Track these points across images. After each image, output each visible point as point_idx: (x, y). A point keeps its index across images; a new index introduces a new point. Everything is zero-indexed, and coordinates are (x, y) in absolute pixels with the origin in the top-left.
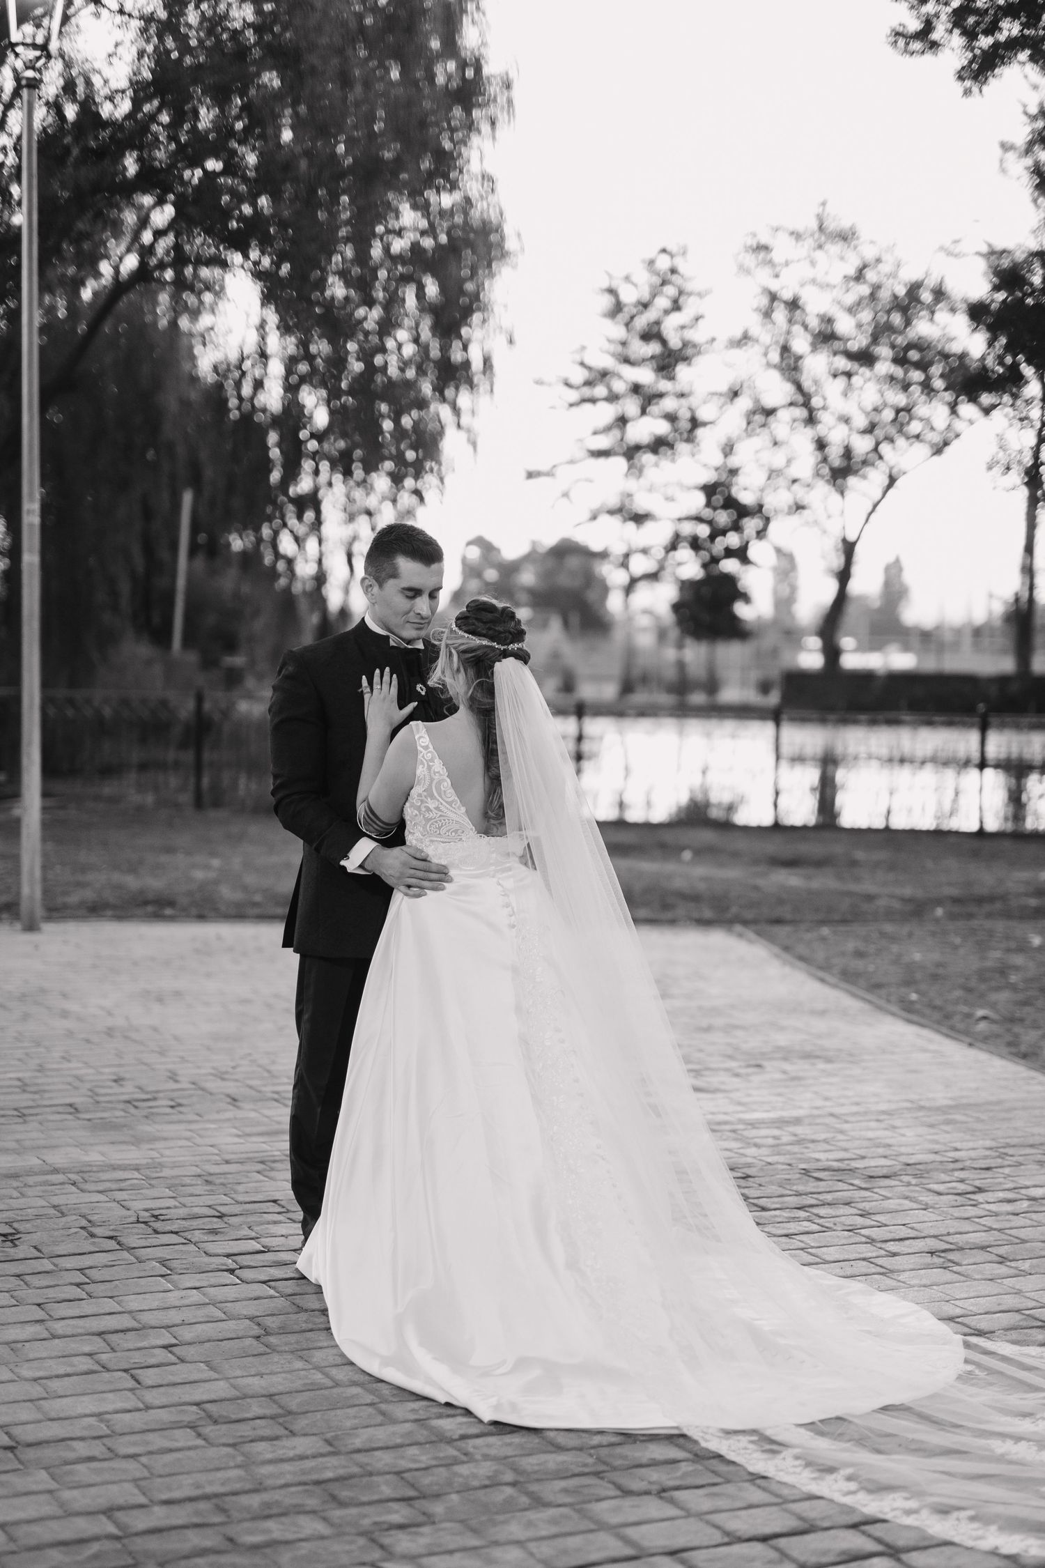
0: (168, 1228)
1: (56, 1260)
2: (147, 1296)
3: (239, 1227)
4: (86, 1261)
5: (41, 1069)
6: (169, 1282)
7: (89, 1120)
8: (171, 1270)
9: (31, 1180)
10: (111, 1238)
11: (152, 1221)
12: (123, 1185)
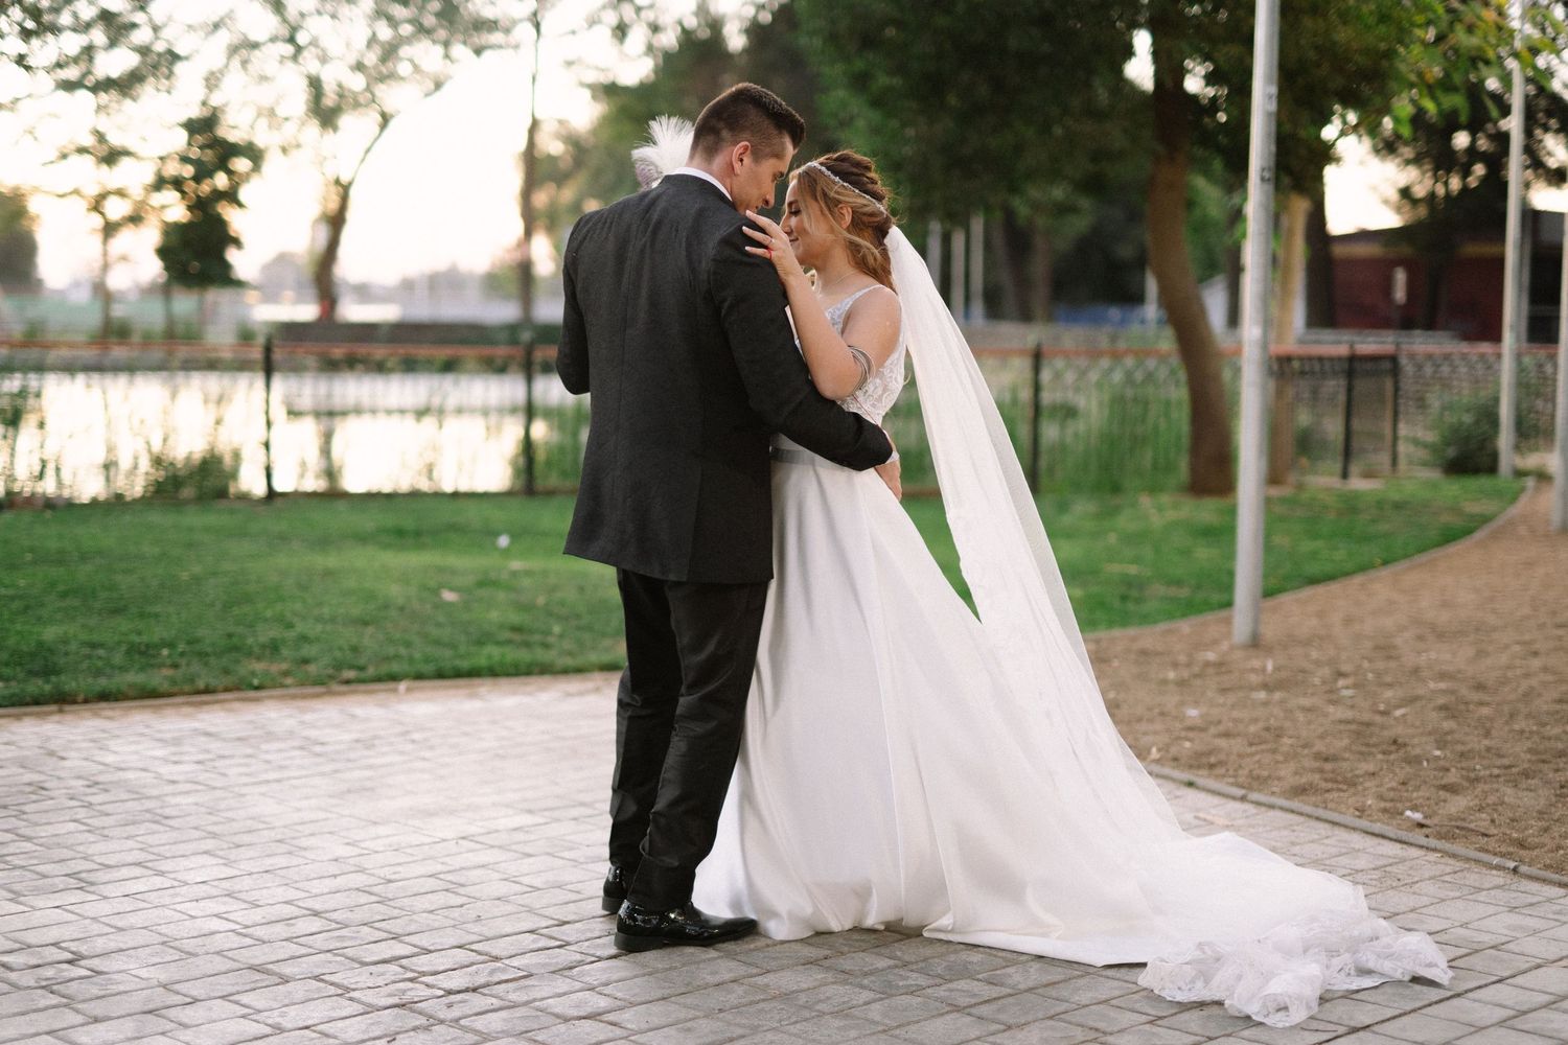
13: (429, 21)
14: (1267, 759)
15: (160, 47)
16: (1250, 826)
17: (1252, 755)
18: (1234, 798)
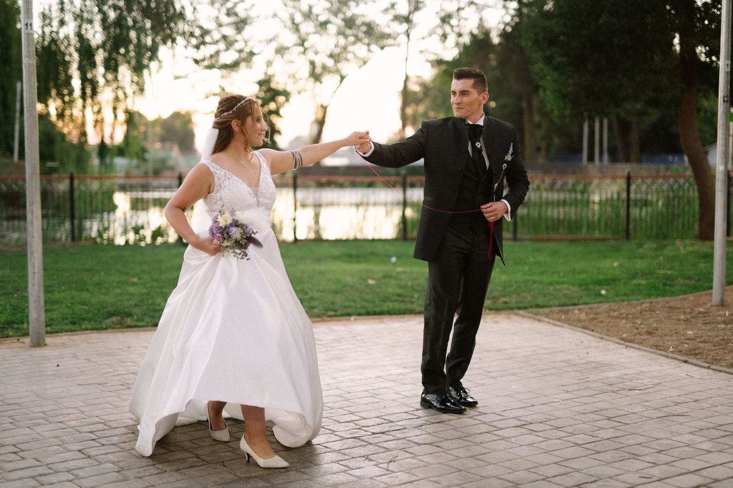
13: (361, 35)
14: (721, 352)
15: (247, 50)
16: (710, 379)
17: (714, 350)
18: (704, 367)
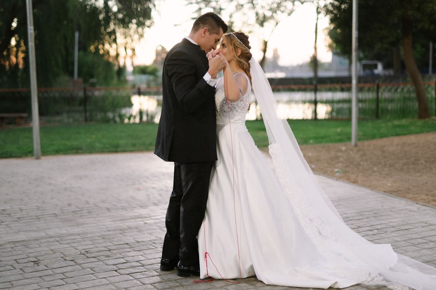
0: (92, 256)
1: (53, 270)
2: (87, 282)
3: (116, 254)
4: (64, 270)
5: (44, 202)
6: (94, 276)
7: (61, 219)
8: (94, 271)
9: (43, 241)
10: (72, 260)
11: (86, 254)
12: (75, 241)
15: (218, 7)
